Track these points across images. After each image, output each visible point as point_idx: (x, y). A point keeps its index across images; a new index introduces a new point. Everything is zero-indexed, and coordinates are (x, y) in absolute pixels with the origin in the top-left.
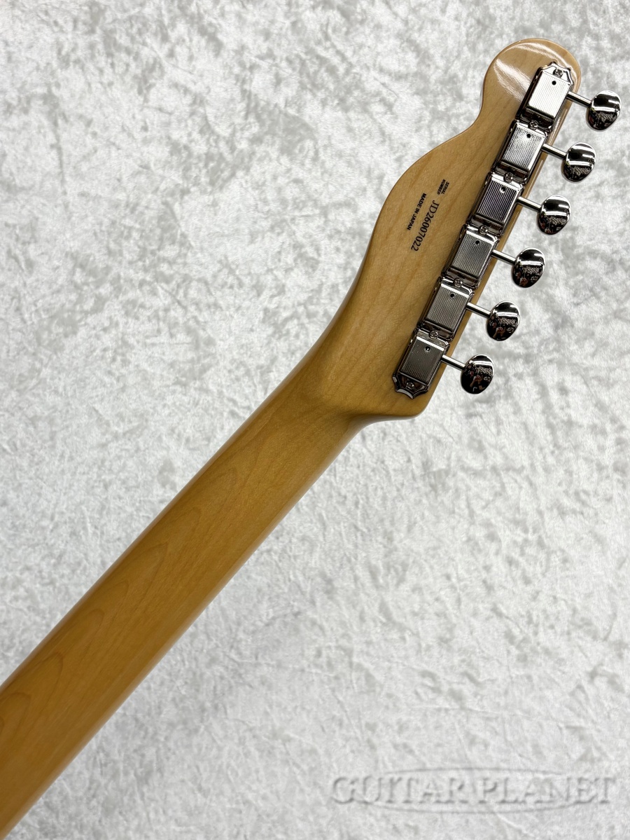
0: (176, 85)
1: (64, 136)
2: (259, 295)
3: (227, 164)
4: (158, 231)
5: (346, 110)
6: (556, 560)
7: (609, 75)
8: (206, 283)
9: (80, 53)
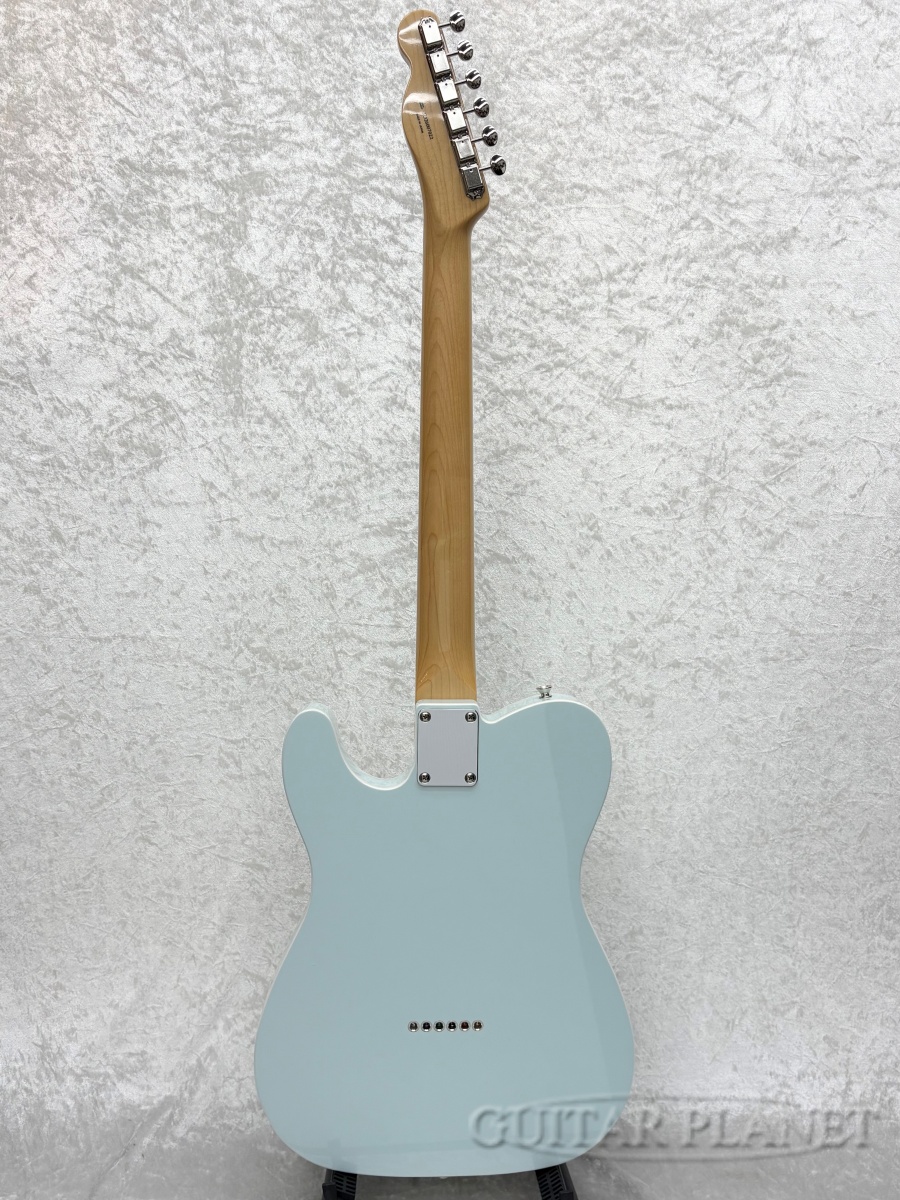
0: (180, 210)
1: (151, 280)
2: (309, 270)
3: (238, 224)
4: (235, 284)
5: (270, 149)
6: (550, 265)
7: (377, 24)
8: (279, 287)
9: (120, 235)
